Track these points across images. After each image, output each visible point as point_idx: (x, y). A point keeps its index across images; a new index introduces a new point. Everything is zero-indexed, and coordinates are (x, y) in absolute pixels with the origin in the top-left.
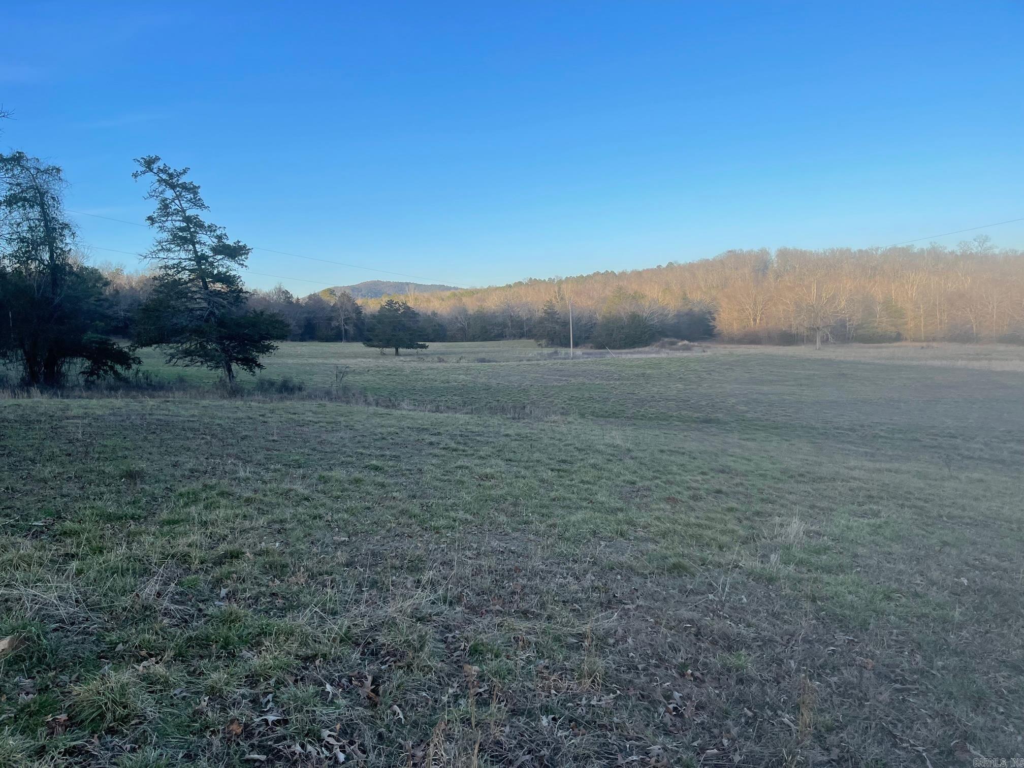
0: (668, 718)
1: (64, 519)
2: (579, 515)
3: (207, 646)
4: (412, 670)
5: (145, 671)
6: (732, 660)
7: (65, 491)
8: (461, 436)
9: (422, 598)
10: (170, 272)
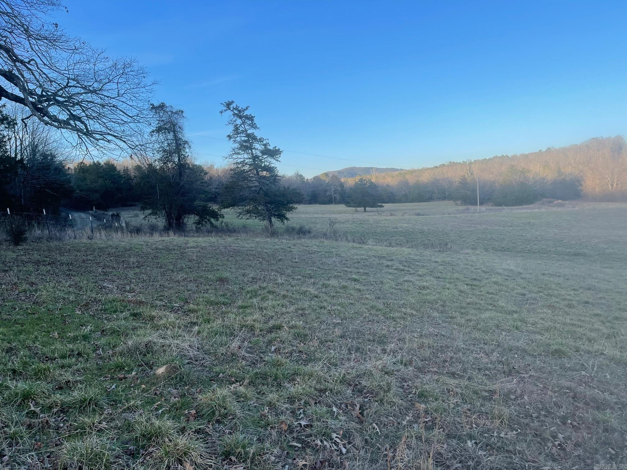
0: (554, 450)
1: (189, 303)
2: (487, 315)
3: (266, 379)
4: (383, 403)
5: (234, 389)
6: (600, 416)
7: (189, 288)
8: (406, 261)
9: (387, 360)
10: (240, 166)
